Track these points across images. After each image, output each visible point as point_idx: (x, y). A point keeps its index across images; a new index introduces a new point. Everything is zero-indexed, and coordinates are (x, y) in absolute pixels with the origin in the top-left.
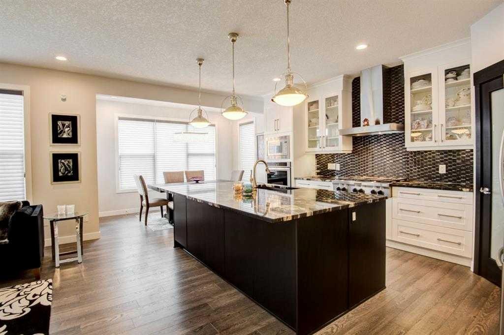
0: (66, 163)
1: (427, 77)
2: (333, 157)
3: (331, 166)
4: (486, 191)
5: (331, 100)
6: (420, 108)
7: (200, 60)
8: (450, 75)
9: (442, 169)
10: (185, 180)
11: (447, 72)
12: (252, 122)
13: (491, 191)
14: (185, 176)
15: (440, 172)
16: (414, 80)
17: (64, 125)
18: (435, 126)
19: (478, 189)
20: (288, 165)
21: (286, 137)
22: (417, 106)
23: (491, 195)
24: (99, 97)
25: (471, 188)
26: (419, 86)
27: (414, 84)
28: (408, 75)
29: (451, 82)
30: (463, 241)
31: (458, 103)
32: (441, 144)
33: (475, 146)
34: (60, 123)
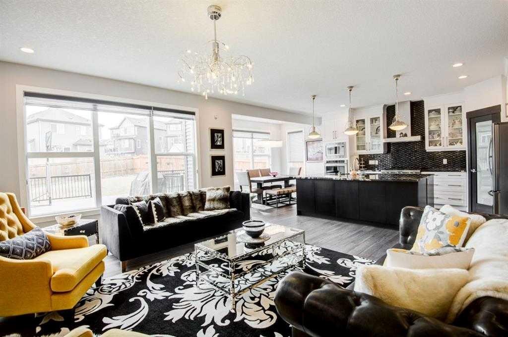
0: (219, 162)
1: (438, 111)
2: (373, 157)
3: (371, 162)
4: (474, 171)
5: (374, 120)
6: (433, 128)
7: (314, 96)
8: (451, 110)
9: (445, 161)
10: (260, 176)
11: (449, 108)
12: (301, 131)
13: (476, 170)
14: (260, 172)
15: (444, 163)
16: (430, 111)
17: (218, 136)
18: (443, 138)
19: (469, 170)
20: (346, 162)
21: (343, 143)
22: (432, 126)
23: (476, 173)
24: (234, 116)
25: (465, 171)
26: (433, 115)
27: (430, 114)
28: (427, 108)
29: (451, 114)
30: (462, 198)
31: (455, 126)
32: (446, 147)
33: (467, 148)
34: (216, 135)
